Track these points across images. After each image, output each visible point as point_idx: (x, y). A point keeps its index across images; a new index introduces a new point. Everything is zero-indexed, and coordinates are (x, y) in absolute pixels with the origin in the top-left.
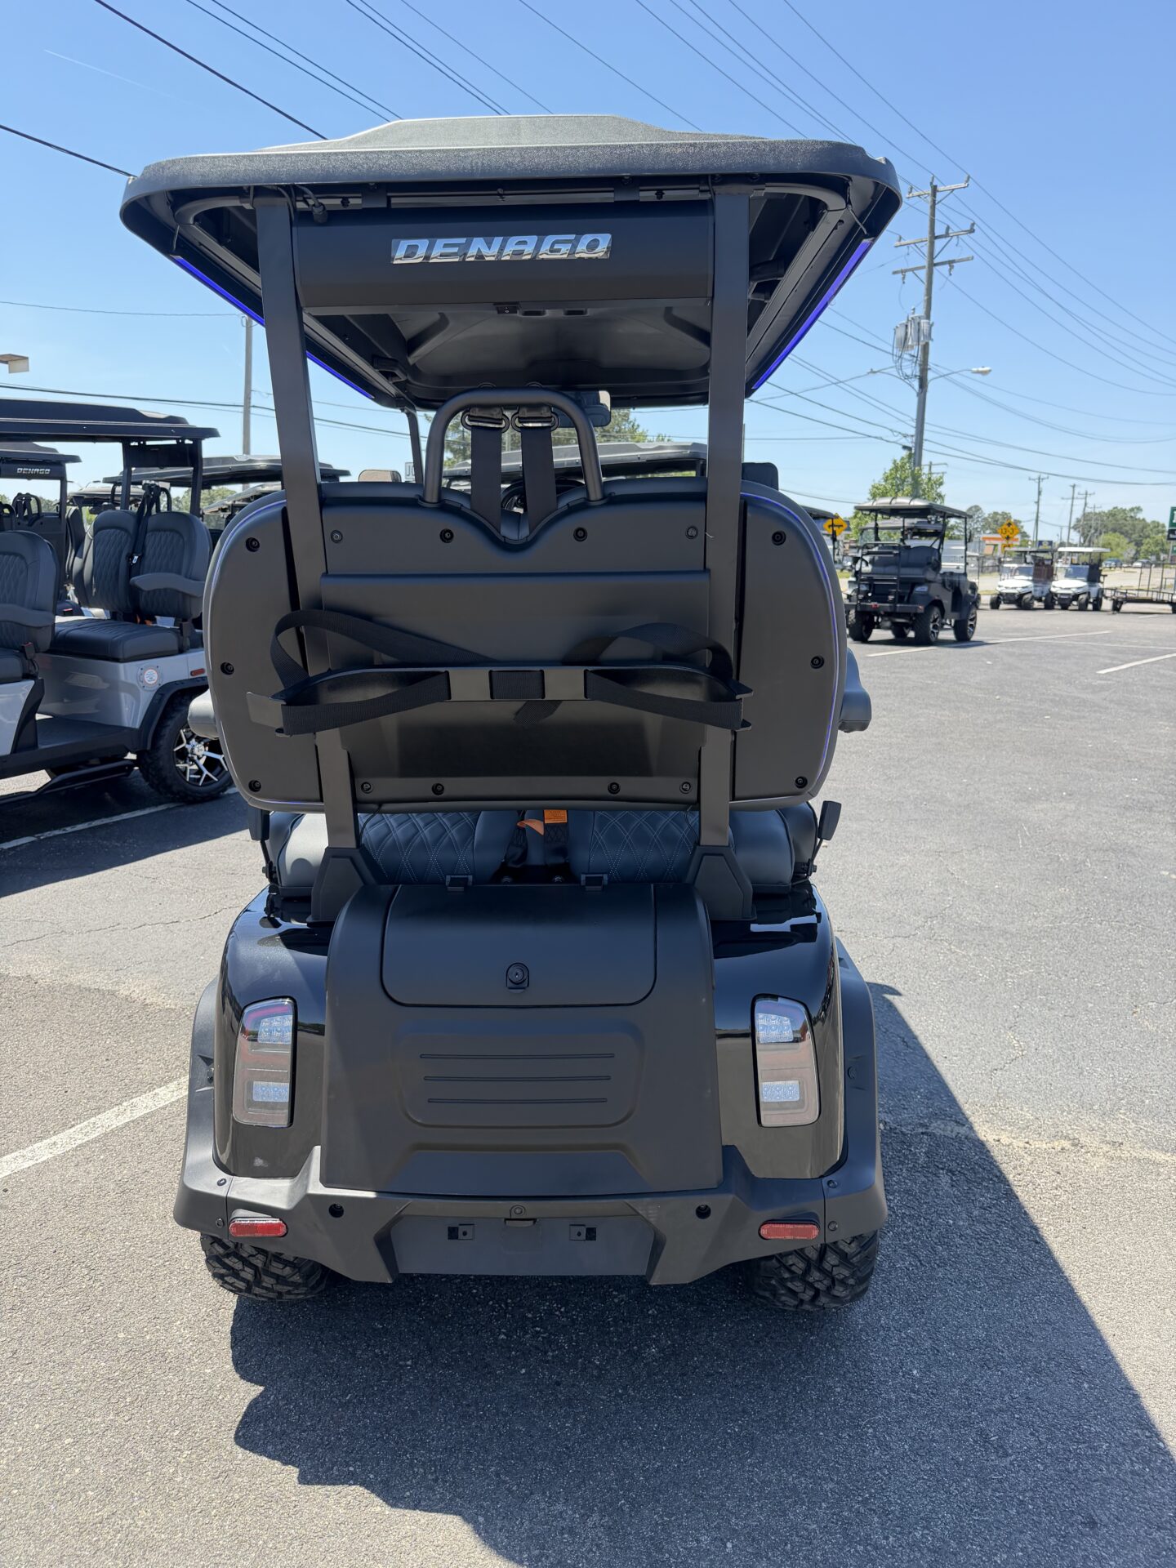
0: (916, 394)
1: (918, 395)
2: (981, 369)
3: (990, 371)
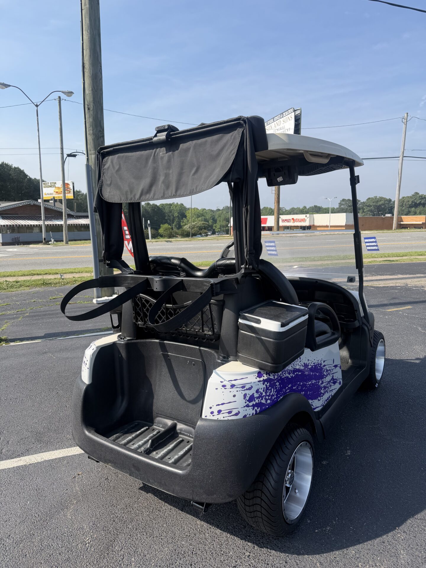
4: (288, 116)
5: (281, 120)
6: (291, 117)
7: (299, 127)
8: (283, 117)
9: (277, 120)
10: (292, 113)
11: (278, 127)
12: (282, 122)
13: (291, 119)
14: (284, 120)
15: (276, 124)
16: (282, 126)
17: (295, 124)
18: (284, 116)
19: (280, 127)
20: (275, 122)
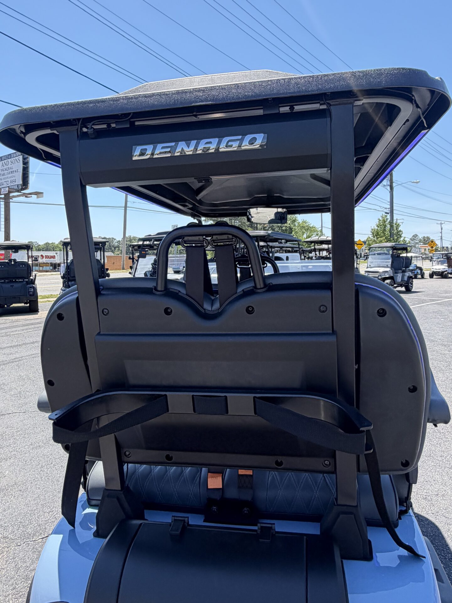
0: (389, 192)
1: (390, 192)
2: (415, 181)
3: (419, 182)
4: (16, 158)
5: (9, 160)
6: (19, 160)
7: (28, 170)
8: (10, 158)
9: (5, 160)
10: (19, 156)
11: (6, 167)
12: (10, 163)
13: (18, 161)
14: (12, 161)
15: (4, 163)
16: (10, 166)
17: (23, 167)
18: (12, 157)
19: (8, 167)
20: (3, 162)
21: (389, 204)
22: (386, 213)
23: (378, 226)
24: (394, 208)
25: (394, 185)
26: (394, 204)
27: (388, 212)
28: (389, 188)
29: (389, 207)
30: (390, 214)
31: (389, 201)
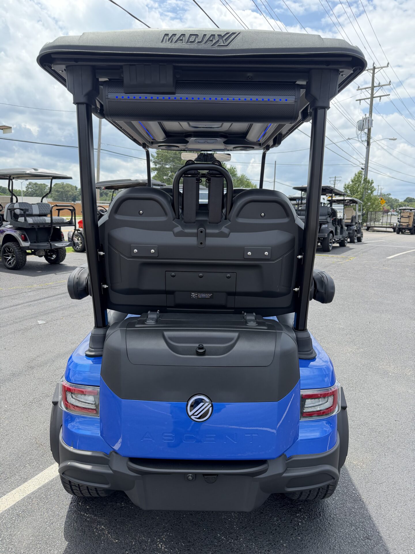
0: (365, 148)
2: (392, 138)
3: (396, 139)
21: (365, 160)
22: (362, 169)
23: (352, 181)
24: (369, 165)
25: (371, 141)
26: (369, 161)
27: (364, 168)
28: (366, 144)
29: (364, 162)
30: (364, 170)
31: (365, 157)
